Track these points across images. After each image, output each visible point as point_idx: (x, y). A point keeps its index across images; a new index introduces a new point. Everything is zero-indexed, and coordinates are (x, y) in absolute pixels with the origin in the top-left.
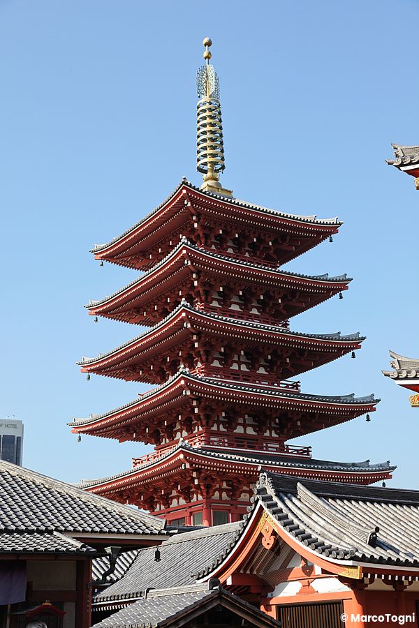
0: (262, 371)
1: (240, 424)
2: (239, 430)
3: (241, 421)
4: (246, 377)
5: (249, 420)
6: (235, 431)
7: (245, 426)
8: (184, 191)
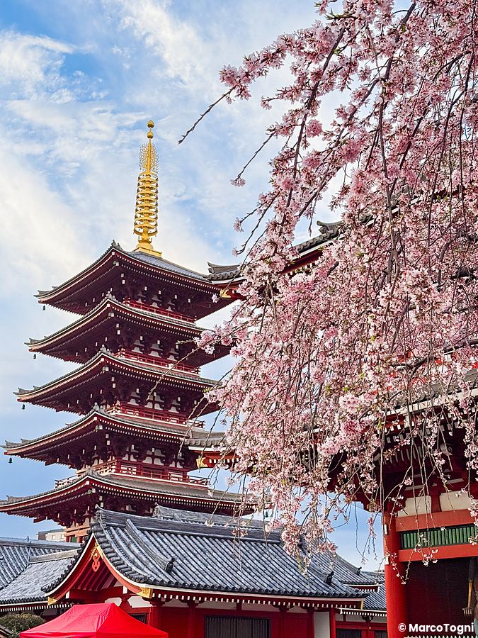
0: (173, 410)
1: (149, 456)
2: (148, 461)
3: (149, 452)
4: (158, 415)
5: (158, 453)
6: (144, 462)
7: (153, 457)
8: (113, 253)
